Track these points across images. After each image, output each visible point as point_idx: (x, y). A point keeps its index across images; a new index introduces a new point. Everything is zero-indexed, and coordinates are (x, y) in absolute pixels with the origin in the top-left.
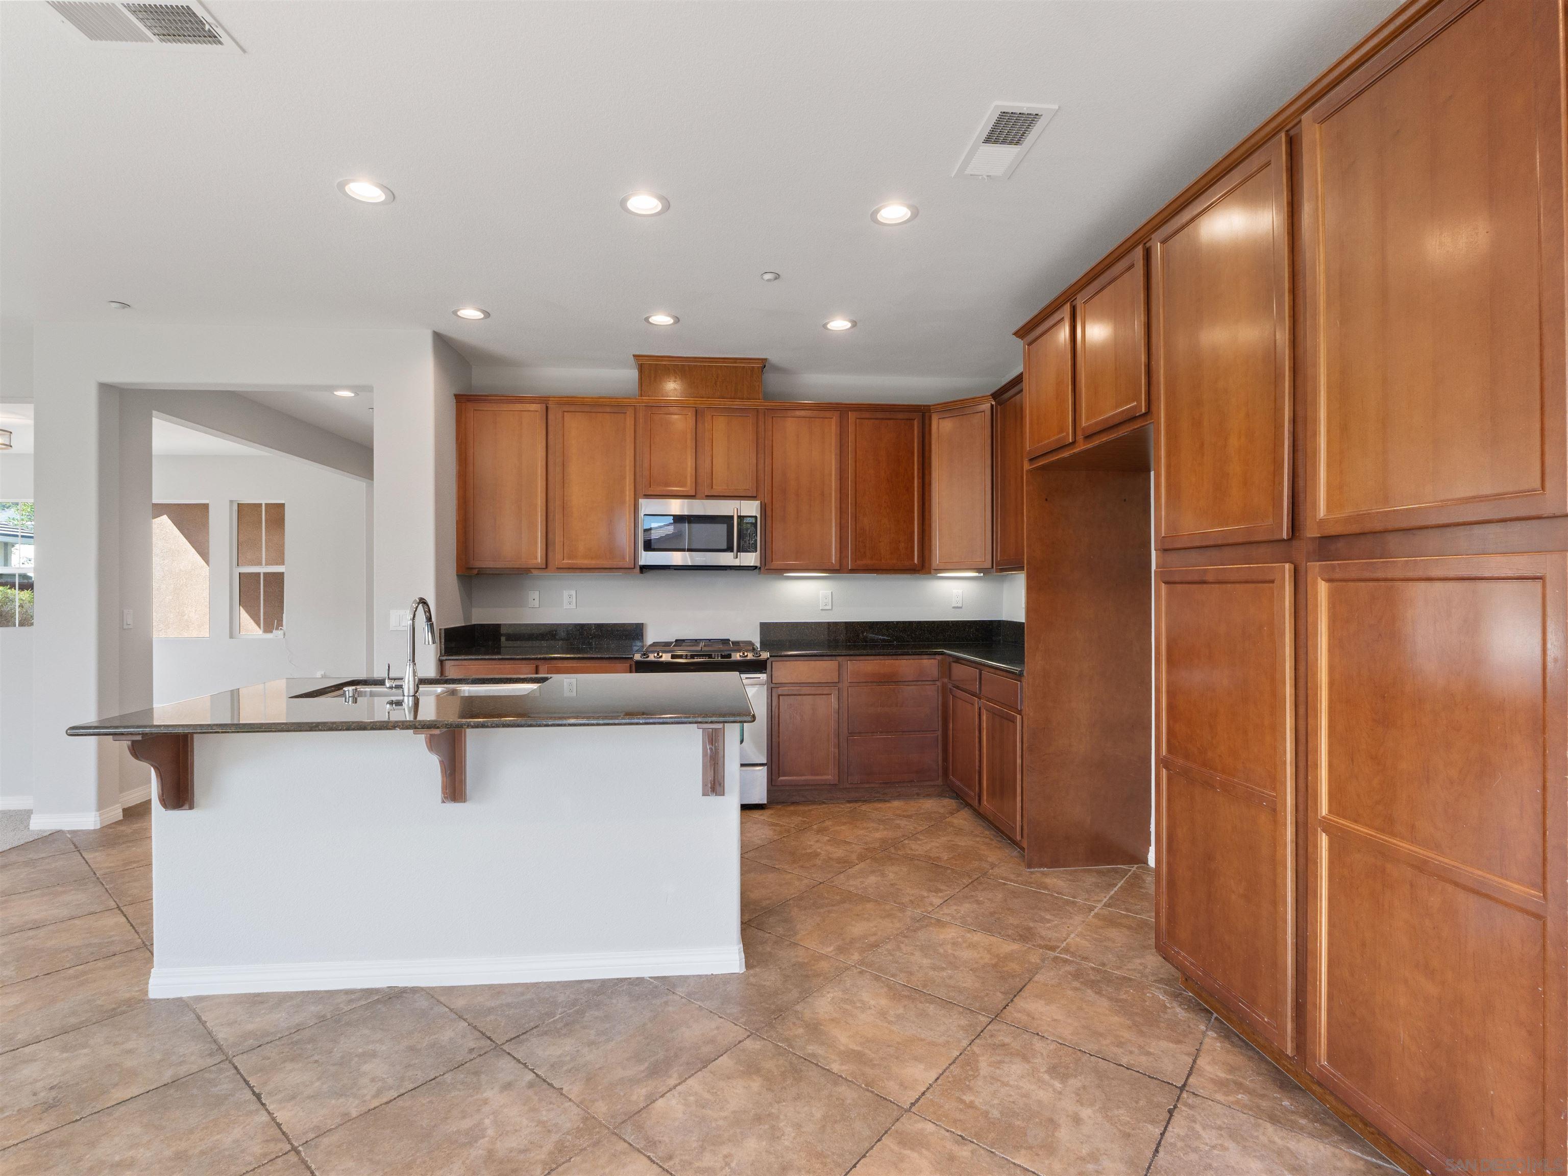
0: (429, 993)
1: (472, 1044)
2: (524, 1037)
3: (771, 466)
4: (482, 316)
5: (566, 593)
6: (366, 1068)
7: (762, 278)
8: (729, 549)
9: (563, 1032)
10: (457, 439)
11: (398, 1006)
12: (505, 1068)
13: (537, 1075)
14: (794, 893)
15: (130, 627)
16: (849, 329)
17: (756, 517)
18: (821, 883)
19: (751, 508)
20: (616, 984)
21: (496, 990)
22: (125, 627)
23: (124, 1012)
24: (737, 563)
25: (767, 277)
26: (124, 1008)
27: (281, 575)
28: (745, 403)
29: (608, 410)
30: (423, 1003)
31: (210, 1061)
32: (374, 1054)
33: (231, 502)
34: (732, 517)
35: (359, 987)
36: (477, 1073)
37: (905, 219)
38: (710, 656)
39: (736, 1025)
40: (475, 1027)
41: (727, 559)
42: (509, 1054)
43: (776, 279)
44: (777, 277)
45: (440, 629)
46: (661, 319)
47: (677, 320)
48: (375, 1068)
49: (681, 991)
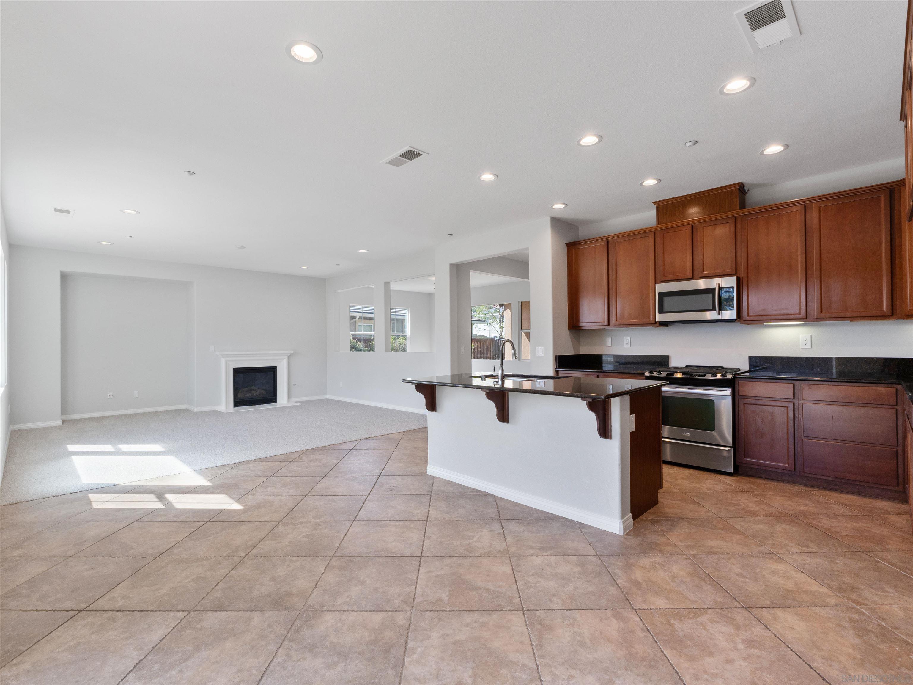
0: (495, 497)
1: (493, 516)
2: (511, 521)
3: (746, 253)
4: (564, 206)
5: (625, 338)
6: (459, 510)
7: (685, 145)
8: (714, 309)
9: (525, 524)
10: (568, 265)
11: (483, 498)
12: (497, 526)
13: (503, 532)
14: (695, 517)
15: (464, 353)
16: (783, 151)
17: (733, 287)
18: (719, 517)
19: (730, 282)
20: (561, 519)
21: (516, 504)
22: (462, 353)
23: (420, 475)
24: (720, 317)
25: (688, 144)
26: (420, 474)
27: (529, 333)
28: (726, 215)
29: (639, 236)
30: (491, 499)
31: (427, 493)
32: (464, 507)
33: (519, 302)
34: (715, 289)
35: (477, 489)
36: (486, 524)
37: (746, 87)
38: (691, 375)
39: (594, 550)
40: (499, 512)
41: (710, 315)
42: (501, 523)
43: (695, 144)
44: (696, 142)
45: (556, 356)
46: (650, 182)
47: (659, 180)
48: (462, 511)
49: (584, 530)
